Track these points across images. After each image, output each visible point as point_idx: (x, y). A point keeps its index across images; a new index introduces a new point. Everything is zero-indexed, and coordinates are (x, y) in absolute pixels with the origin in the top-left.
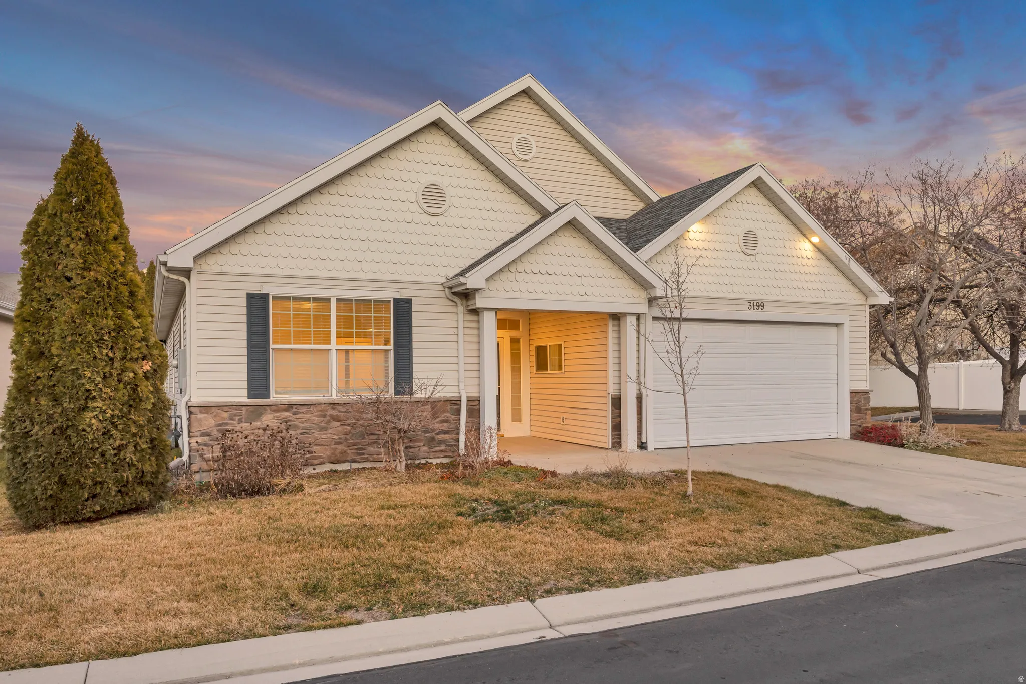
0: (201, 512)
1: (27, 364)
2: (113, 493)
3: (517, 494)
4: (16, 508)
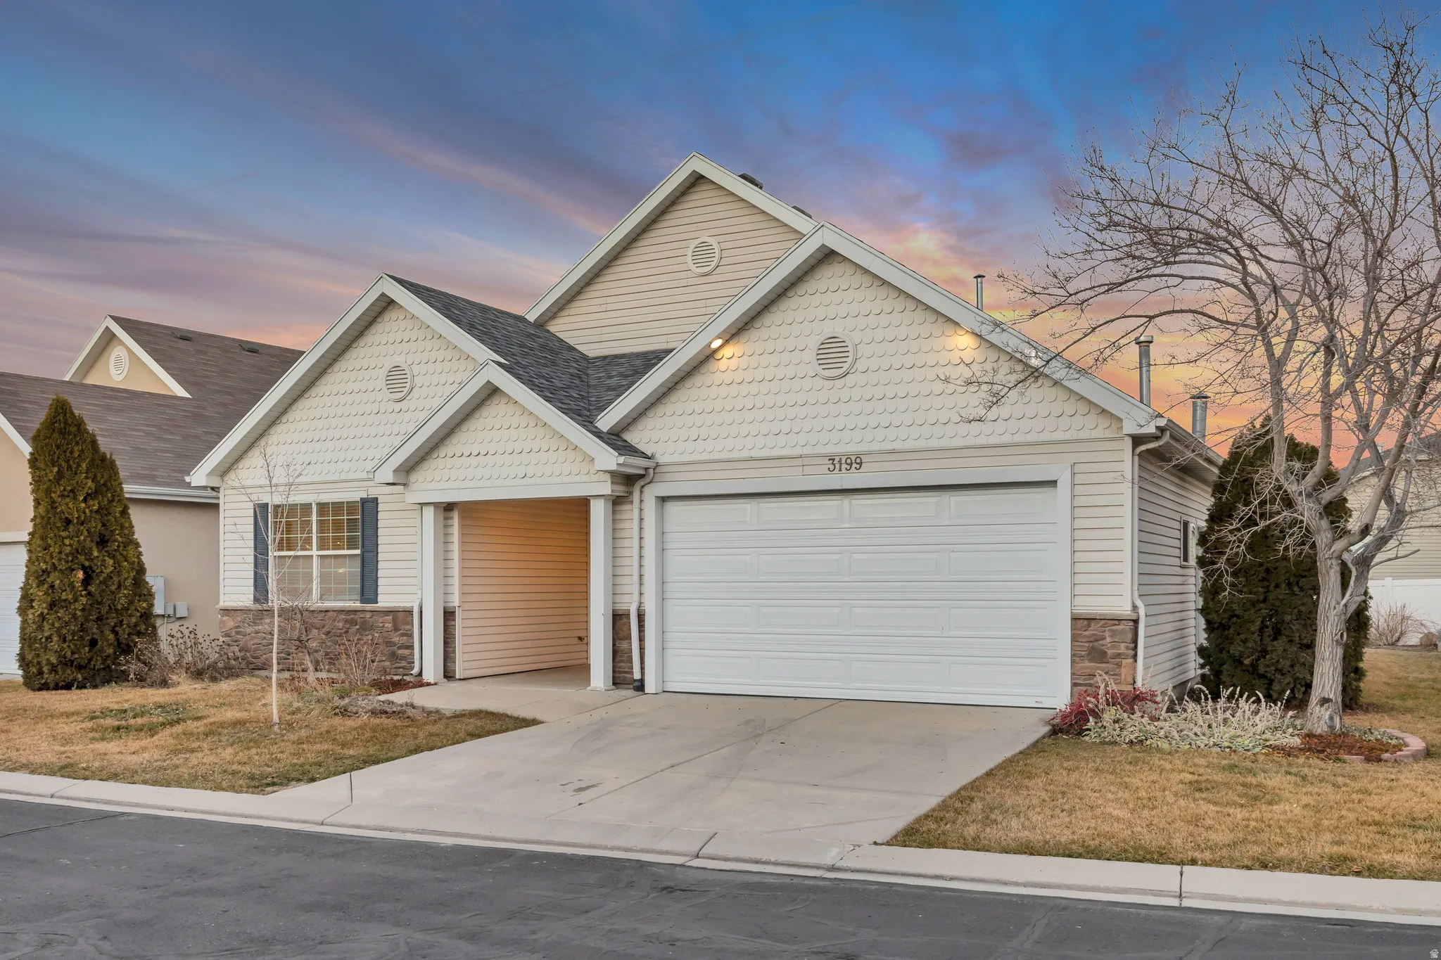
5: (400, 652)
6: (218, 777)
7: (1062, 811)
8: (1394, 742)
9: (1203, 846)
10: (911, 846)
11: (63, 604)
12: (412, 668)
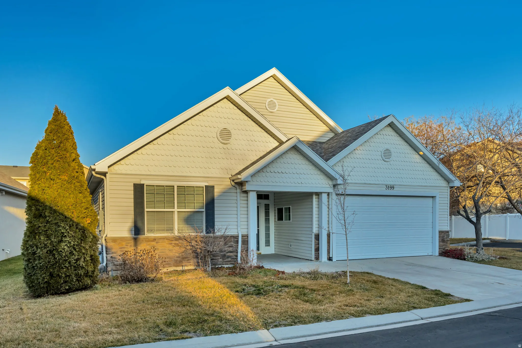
0: (115, 290)
1: (34, 220)
2: (74, 281)
3: (265, 282)
4: (30, 287)
5: (228, 254)
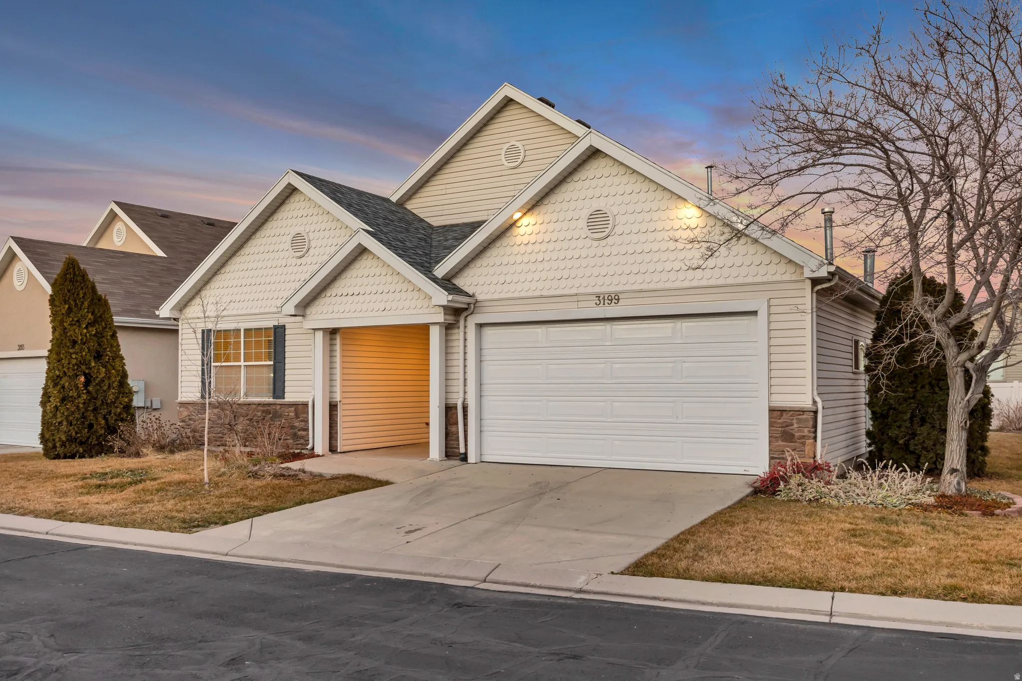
5: (300, 433)
6: (160, 521)
7: (751, 551)
8: (1004, 501)
9: (851, 577)
10: (638, 576)
11: (70, 399)
12: (308, 444)
